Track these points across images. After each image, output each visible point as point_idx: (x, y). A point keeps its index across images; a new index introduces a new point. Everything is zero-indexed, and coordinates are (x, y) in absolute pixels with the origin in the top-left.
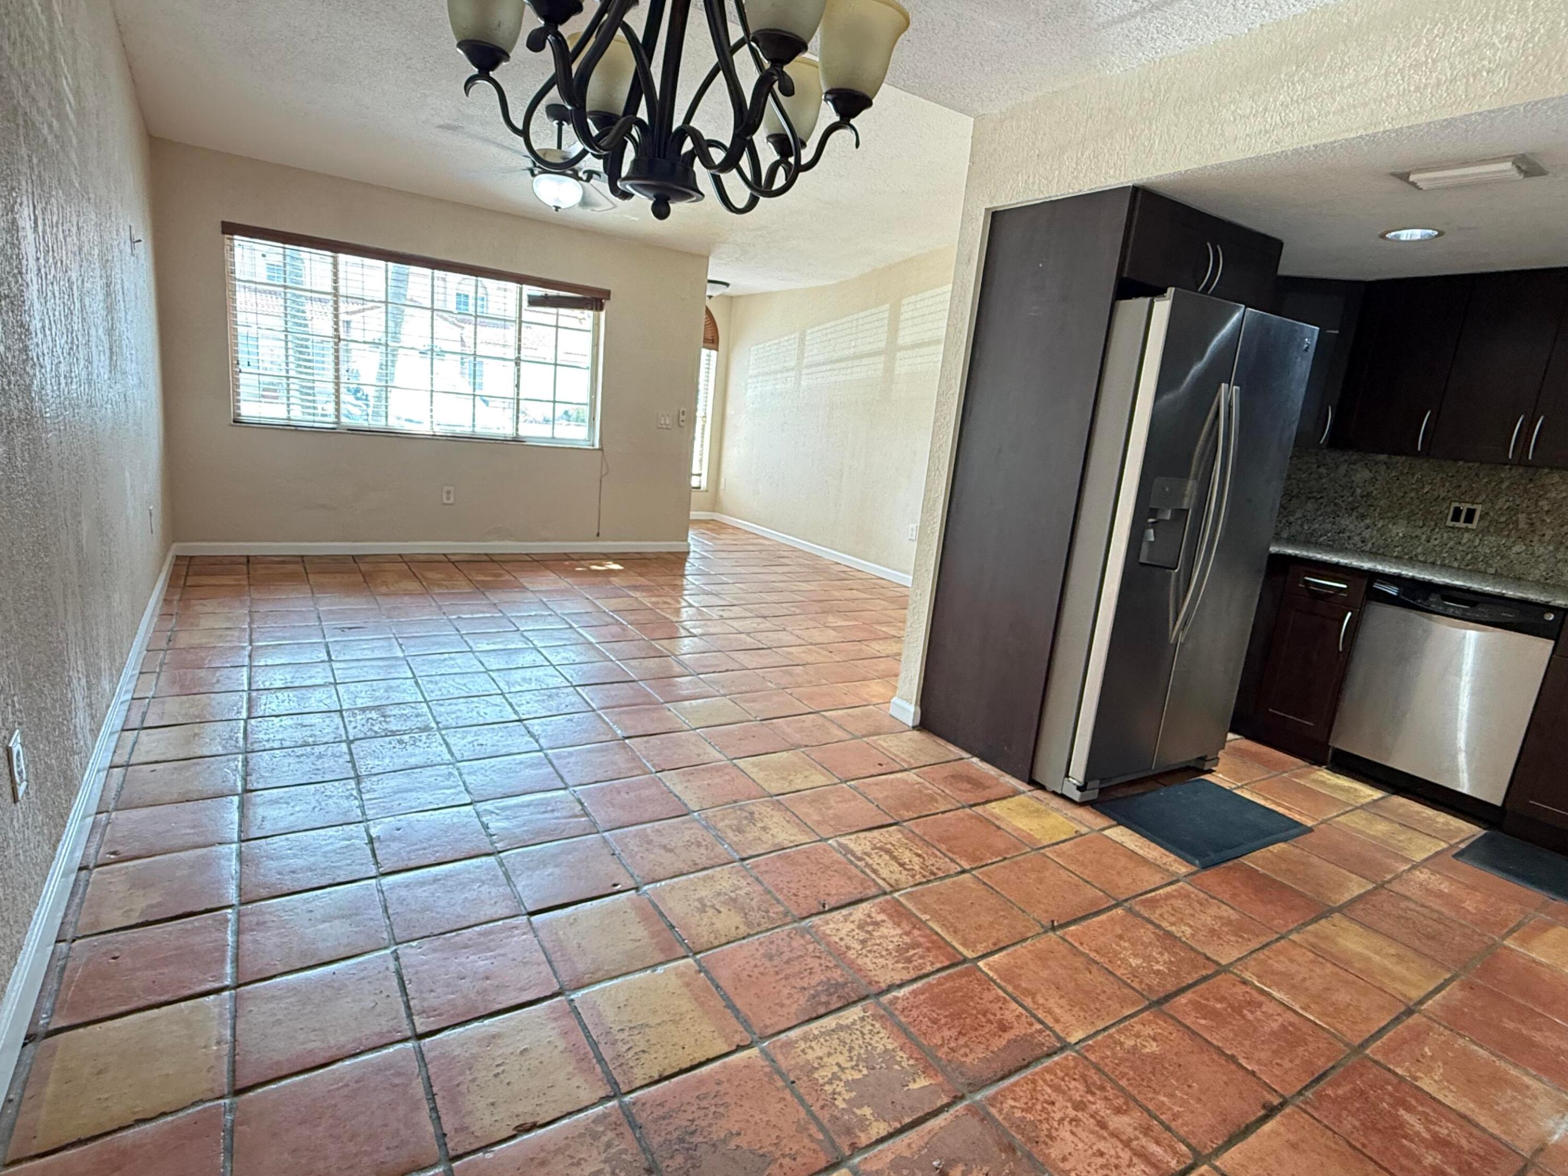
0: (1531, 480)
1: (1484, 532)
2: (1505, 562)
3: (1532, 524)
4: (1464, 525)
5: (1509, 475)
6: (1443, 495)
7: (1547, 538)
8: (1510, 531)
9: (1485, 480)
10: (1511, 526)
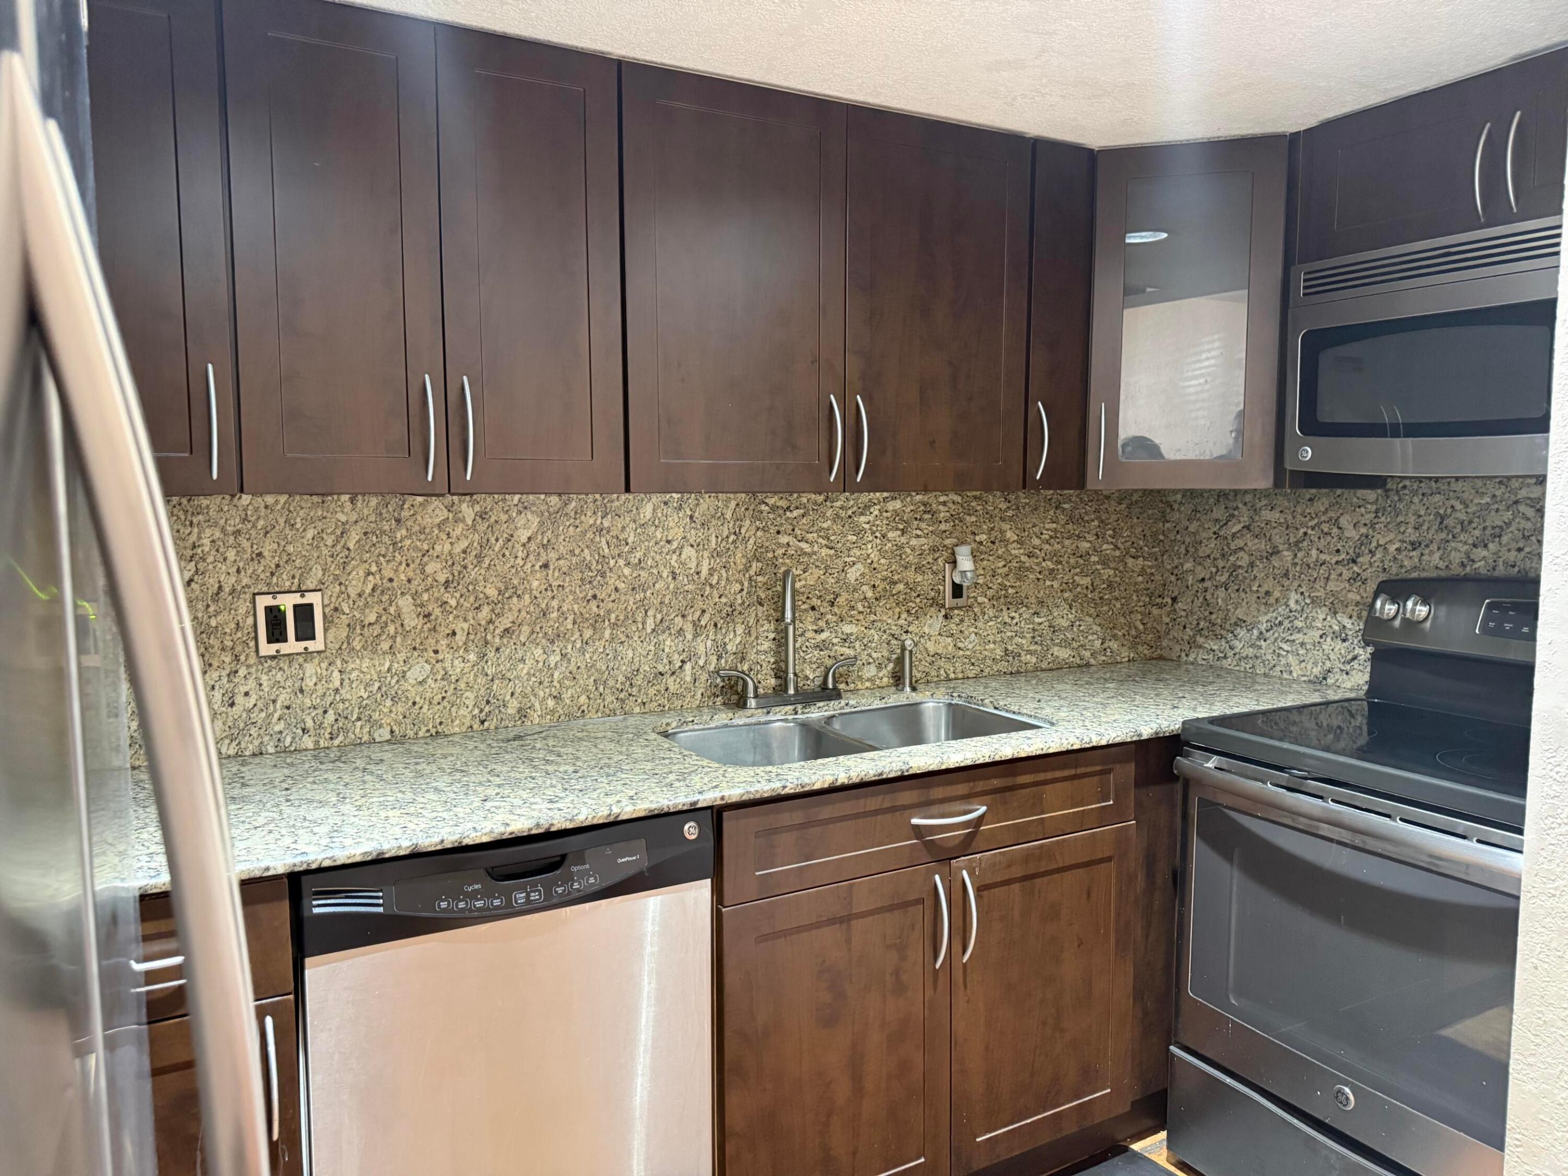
0: (398, 521)
1: (345, 650)
2: (400, 708)
3: (427, 616)
4: (300, 646)
5: (354, 517)
6: (229, 582)
7: (460, 638)
8: (394, 638)
9: (310, 534)
10: (391, 629)
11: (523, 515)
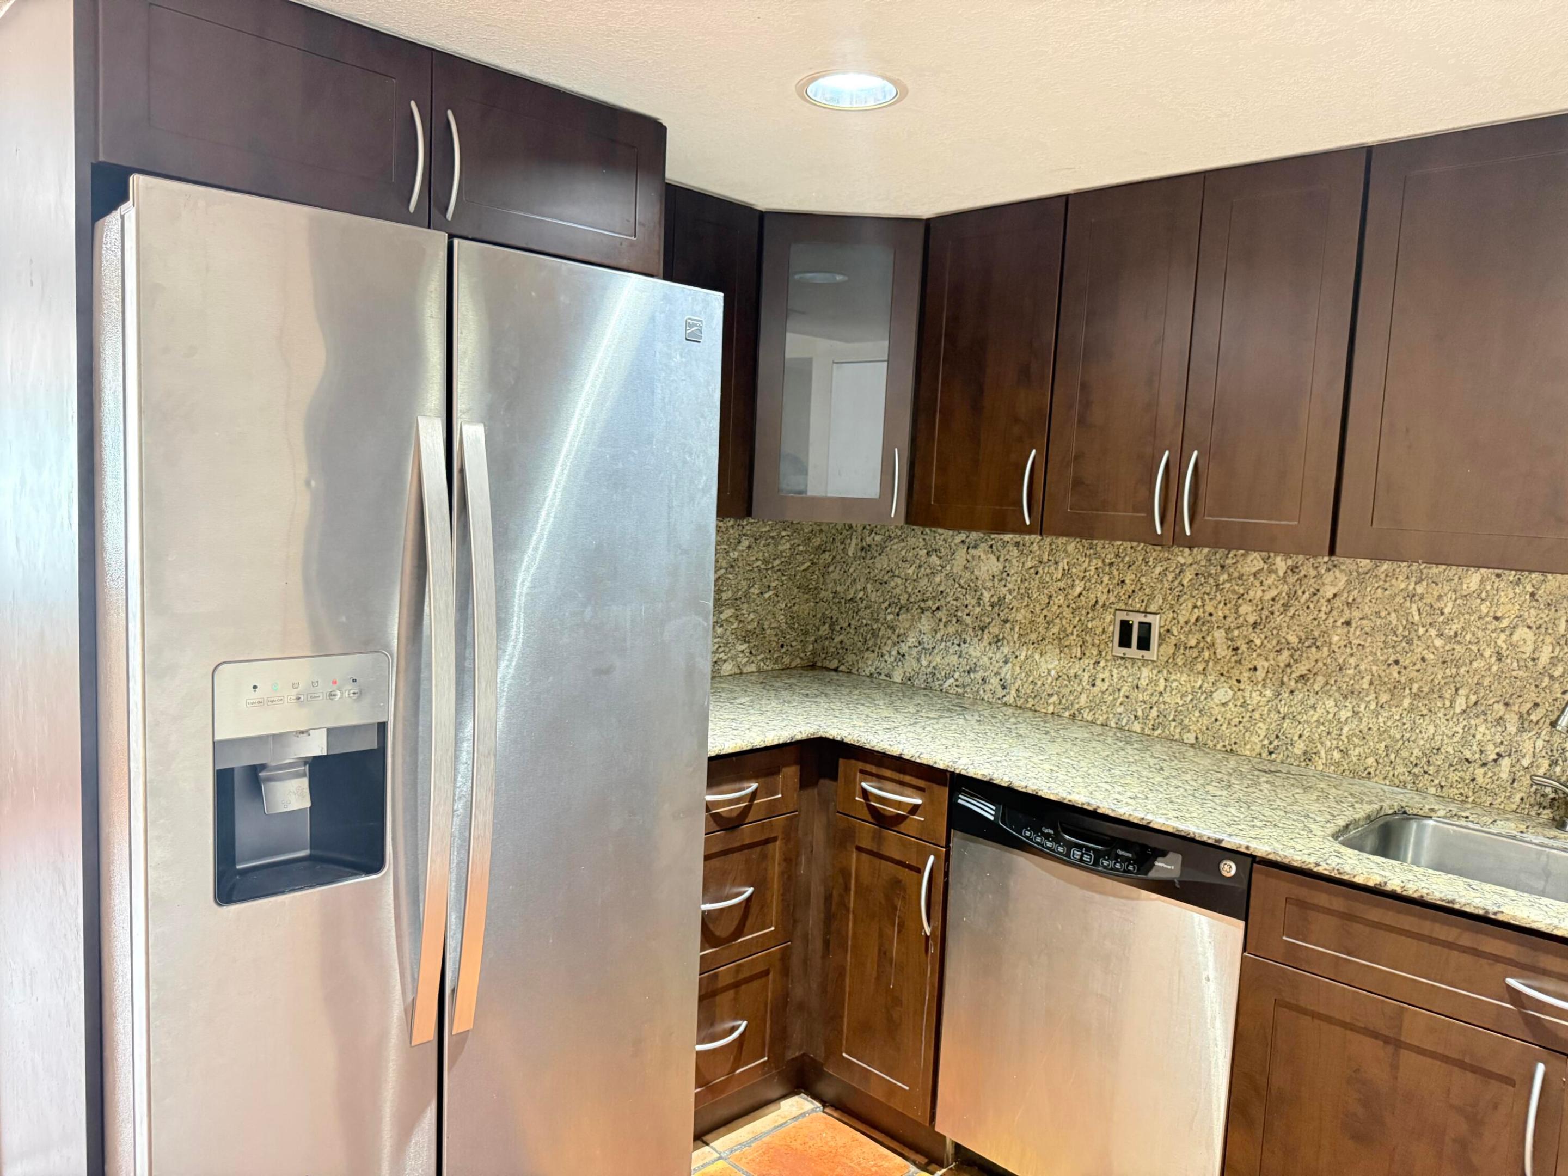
0: (1222, 567)
1: (1170, 663)
2: (1205, 721)
3: (1236, 649)
4: (1139, 654)
5: (1190, 560)
6: (1102, 599)
7: (1260, 674)
8: (1207, 662)
9: (1158, 570)
10: (1206, 654)
11: (1331, 573)
